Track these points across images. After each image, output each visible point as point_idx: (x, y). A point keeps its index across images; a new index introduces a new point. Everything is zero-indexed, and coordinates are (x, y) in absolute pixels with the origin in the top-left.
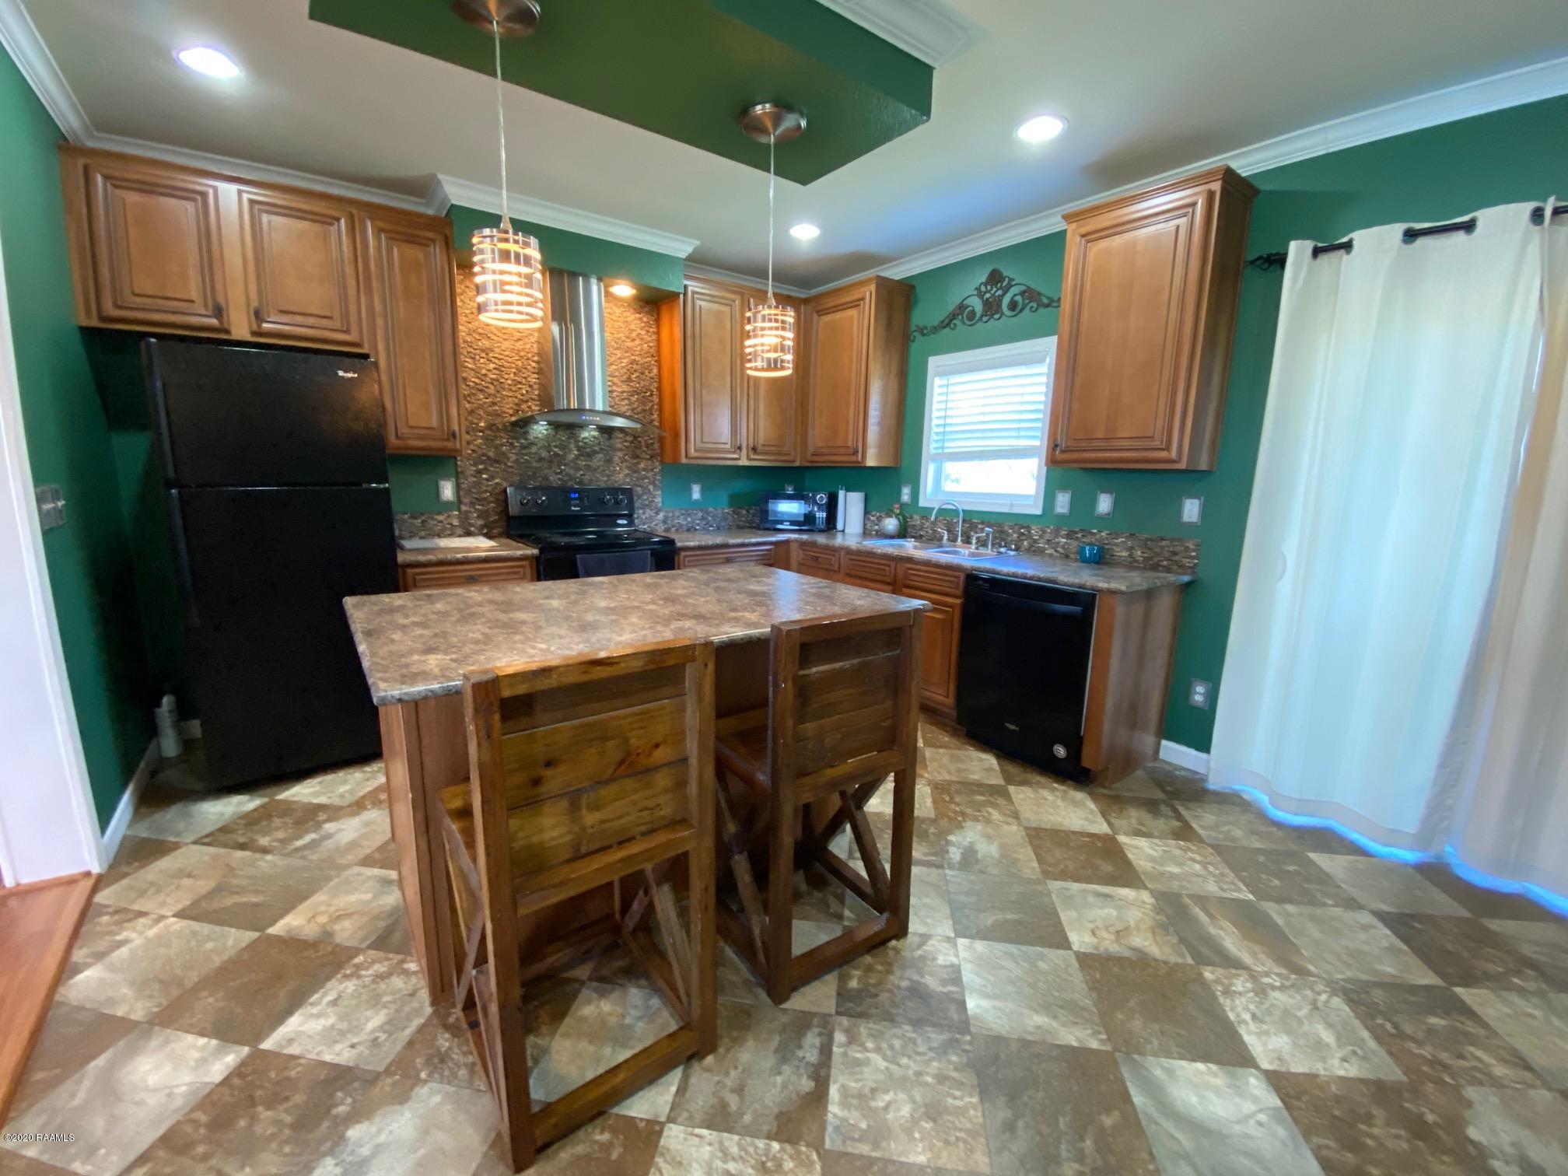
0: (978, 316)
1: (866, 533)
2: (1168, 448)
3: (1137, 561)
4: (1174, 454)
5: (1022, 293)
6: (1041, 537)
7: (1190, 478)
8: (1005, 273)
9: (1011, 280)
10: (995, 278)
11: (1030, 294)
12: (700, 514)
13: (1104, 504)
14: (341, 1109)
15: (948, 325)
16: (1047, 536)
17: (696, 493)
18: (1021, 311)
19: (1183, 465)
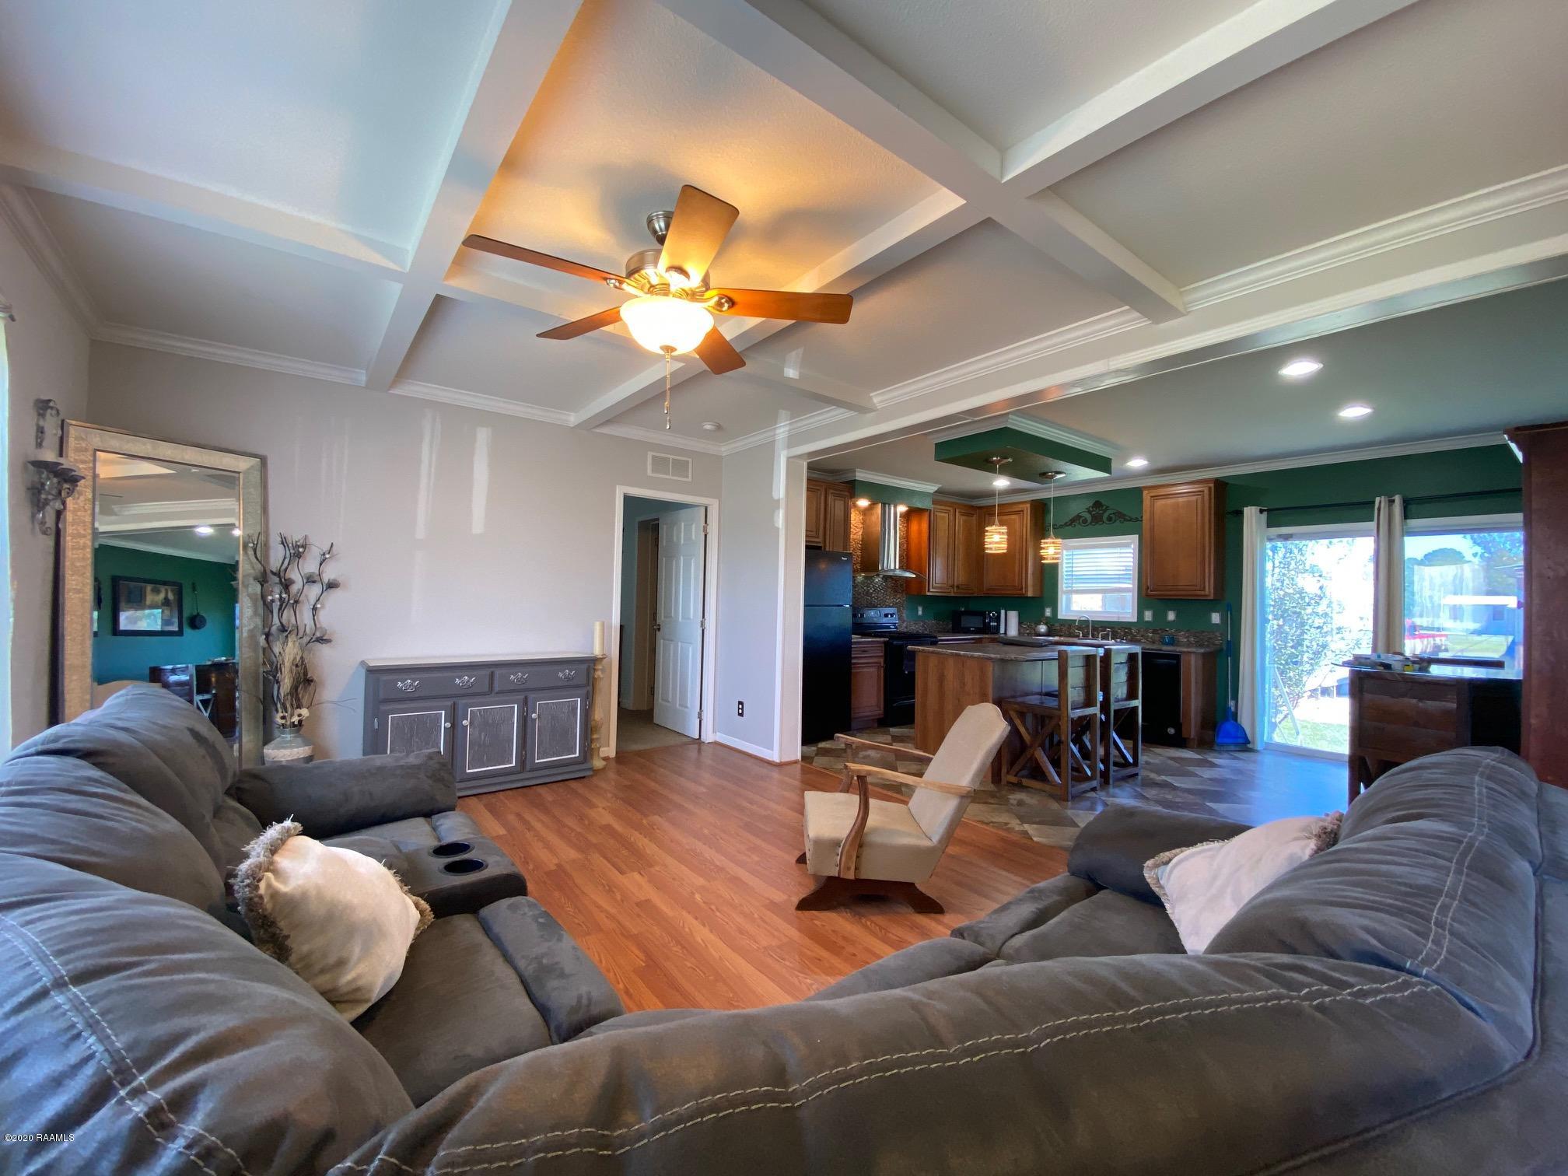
0: (1089, 521)
1: (1020, 633)
2: (1204, 589)
3: (1191, 643)
4: (1207, 592)
5: (1114, 514)
6: (1138, 633)
7: (1214, 603)
8: (1103, 503)
9: (1107, 507)
10: (1097, 504)
11: (1120, 516)
12: (922, 624)
13: (1171, 616)
15: (1070, 525)
16: (1142, 633)
17: (920, 613)
18: (1115, 521)
19: (1212, 597)
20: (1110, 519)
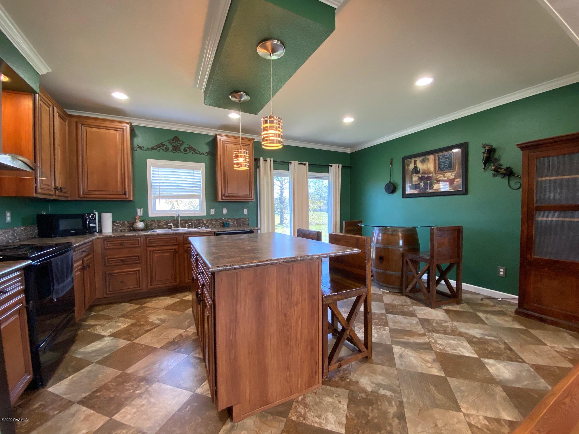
0: (170, 149)
2: (251, 197)
5: (188, 147)
6: (207, 222)
8: (180, 138)
9: (183, 142)
10: (176, 139)
11: (191, 148)
13: (225, 211)
14: (364, 395)
15: (156, 149)
18: (189, 153)
19: (253, 201)
20: (185, 150)
